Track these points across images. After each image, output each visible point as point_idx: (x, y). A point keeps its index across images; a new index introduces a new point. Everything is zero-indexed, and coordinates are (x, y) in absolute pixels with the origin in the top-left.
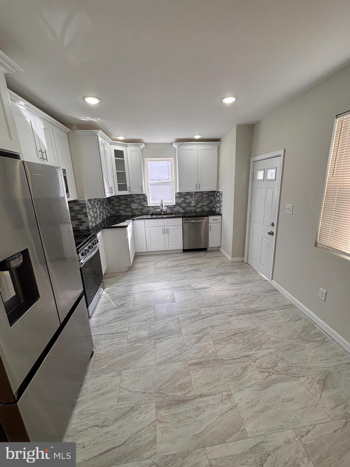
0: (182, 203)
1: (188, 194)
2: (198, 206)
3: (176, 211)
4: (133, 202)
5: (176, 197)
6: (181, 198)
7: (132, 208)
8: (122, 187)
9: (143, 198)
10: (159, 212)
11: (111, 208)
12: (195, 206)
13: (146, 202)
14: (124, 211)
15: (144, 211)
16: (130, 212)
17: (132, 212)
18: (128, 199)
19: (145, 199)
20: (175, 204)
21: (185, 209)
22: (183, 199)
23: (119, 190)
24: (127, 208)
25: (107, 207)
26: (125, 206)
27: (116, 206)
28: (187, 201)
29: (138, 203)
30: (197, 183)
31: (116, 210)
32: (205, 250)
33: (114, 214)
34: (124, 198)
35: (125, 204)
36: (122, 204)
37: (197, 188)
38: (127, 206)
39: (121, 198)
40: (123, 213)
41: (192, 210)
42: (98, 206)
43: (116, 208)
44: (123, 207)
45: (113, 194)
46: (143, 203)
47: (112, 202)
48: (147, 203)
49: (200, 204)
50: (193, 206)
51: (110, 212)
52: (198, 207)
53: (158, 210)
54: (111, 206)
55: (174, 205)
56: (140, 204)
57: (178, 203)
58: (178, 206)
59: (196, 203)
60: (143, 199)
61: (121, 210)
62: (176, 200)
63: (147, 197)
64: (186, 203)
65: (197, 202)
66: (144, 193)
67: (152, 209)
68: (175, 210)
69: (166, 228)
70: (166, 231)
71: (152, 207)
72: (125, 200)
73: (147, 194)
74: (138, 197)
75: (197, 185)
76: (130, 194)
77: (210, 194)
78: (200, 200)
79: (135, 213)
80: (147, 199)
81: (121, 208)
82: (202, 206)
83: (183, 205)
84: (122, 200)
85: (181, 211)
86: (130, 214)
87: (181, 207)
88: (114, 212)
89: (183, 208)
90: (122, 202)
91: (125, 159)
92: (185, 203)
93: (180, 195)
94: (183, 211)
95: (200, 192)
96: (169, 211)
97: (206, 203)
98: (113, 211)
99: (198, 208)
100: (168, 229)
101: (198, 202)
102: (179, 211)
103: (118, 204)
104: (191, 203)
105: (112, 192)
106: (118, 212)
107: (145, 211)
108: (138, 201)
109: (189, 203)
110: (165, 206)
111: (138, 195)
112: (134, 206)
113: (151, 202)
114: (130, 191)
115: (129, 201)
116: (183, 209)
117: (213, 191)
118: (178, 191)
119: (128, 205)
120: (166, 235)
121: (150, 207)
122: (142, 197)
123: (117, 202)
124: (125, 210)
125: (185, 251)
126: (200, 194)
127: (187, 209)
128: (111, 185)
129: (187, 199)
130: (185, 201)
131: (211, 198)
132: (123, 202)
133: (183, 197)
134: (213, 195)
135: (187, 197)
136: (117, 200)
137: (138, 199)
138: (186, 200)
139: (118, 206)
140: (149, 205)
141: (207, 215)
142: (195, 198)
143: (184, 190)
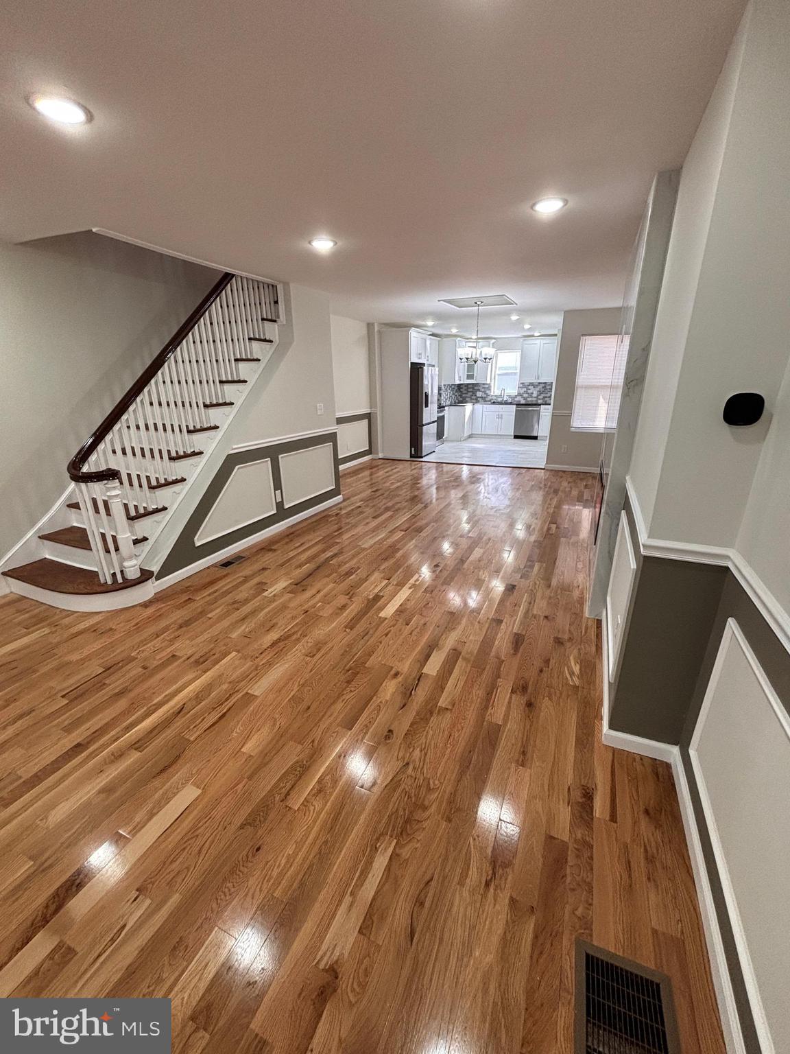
0: (524, 393)
2: (539, 397)
3: (517, 401)
4: (479, 390)
5: (518, 388)
6: (523, 388)
7: (478, 396)
8: (470, 377)
9: (489, 388)
13: (489, 391)
15: (487, 399)
17: (476, 399)
18: (474, 387)
20: (517, 394)
21: (526, 399)
22: (525, 390)
23: (467, 379)
25: (456, 394)
26: (471, 393)
28: (529, 391)
32: (535, 438)
34: (471, 386)
39: (468, 386)
42: (449, 391)
45: (462, 382)
46: (487, 392)
47: (460, 389)
48: (491, 392)
49: (542, 395)
50: (535, 397)
53: (500, 399)
56: (484, 392)
57: (520, 393)
58: (520, 396)
59: (538, 394)
60: (487, 388)
62: (519, 390)
63: (490, 386)
66: (488, 382)
67: (495, 398)
68: (516, 399)
69: (500, 413)
70: (500, 417)
71: (495, 396)
72: (472, 388)
73: (490, 383)
74: (483, 386)
75: (537, 376)
76: (475, 382)
78: (543, 391)
83: (526, 395)
88: (461, 399)
90: (469, 390)
93: (523, 386)
95: (544, 383)
100: (502, 415)
101: (540, 393)
103: (466, 392)
104: (533, 393)
105: (460, 380)
108: (483, 390)
110: (507, 395)
111: (484, 384)
112: (479, 394)
113: (495, 391)
114: (476, 380)
115: (475, 389)
116: (524, 399)
118: (522, 382)
119: (474, 393)
120: (500, 420)
122: (487, 386)
123: (465, 390)
125: (516, 437)
126: (543, 385)
127: (529, 399)
128: (461, 375)
129: (529, 389)
130: (527, 391)
132: (471, 390)
133: (525, 388)
135: (530, 387)
136: (465, 387)
137: (482, 388)
140: (492, 394)
141: (540, 405)
142: (538, 389)
143: (527, 381)
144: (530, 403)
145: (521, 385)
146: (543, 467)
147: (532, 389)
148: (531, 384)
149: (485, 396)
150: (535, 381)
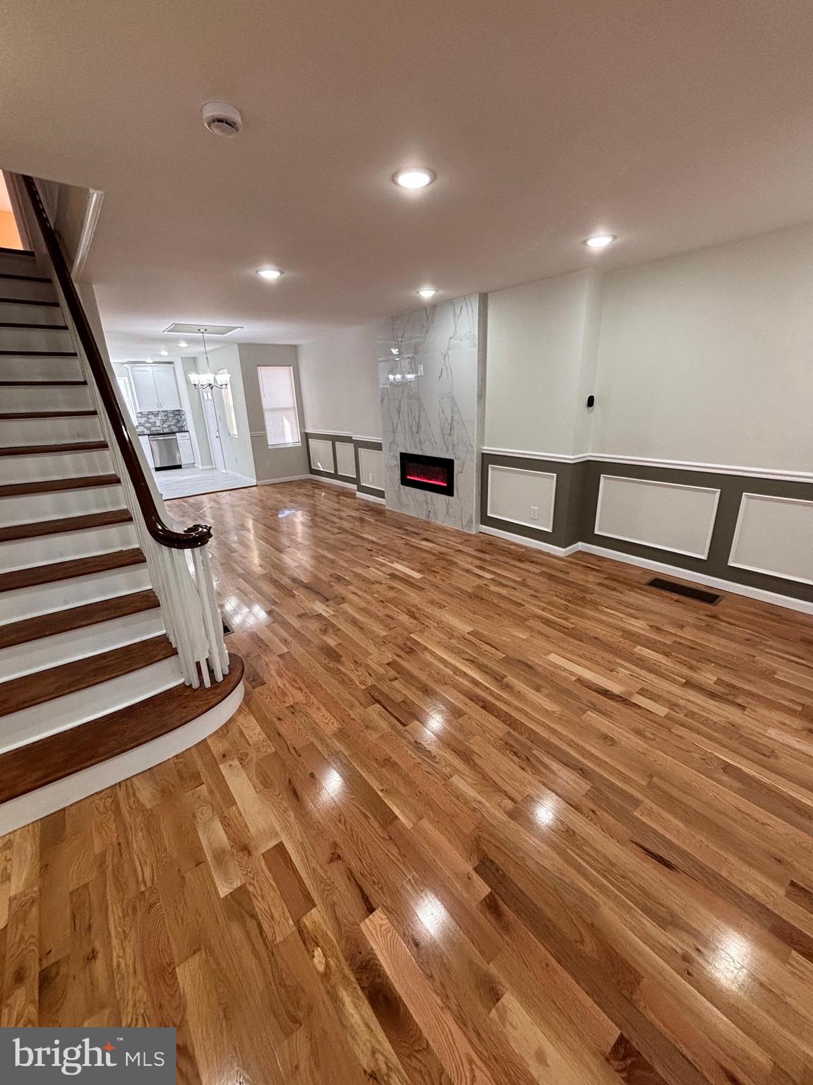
0: (145, 423)
5: (137, 417)
12: (161, 425)
22: (146, 419)
28: (150, 421)
30: (158, 402)
32: (179, 467)
37: (159, 407)
49: (166, 423)
50: (159, 426)
57: (140, 424)
62: (137, 420)
75: (158, 404)
77: (176, 413)
78: (166, 419)
82: (169, 426)
83: (147, 425)
87: (144, 428)
95: (164, 411)
97: (173, 423)
99: (165, 426)
101: (164, 422)
104: (155, 422)
116: (147, 430)
117: (178, 410)
118: (139, 411)
126: (164, 413)
127: (152, 429)
131: (177, 417)
134: (179, 415)
135: (150, 416)
141: (175, 433)
142: (160, 418)
143: (146, 410)
144: (155, 432)
146: (255, 484)
147: (153, 419)
148: (150, 413)
150: (155, 409)
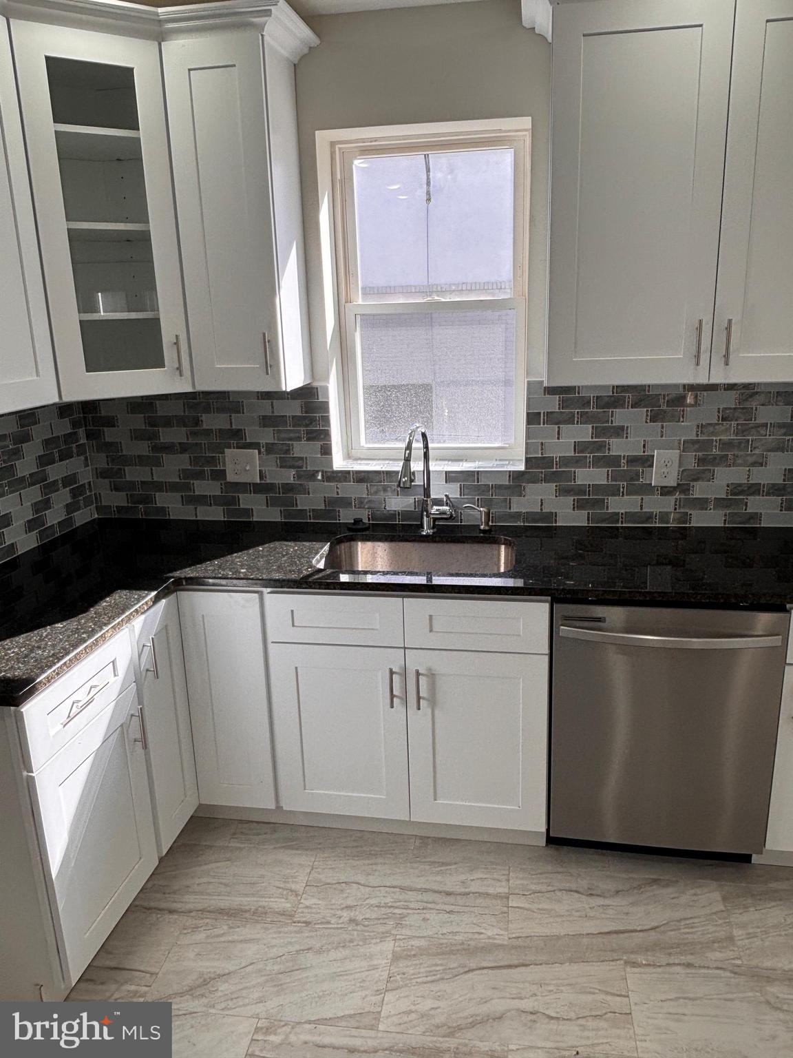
0: (578, 462)
1: (629, 396)
2: (699, 490)
3: (529, 516)
4: (236, 437)
5: (532, 418)
6: (570, 421)
7: (231, 477)
9: (303, 415)
10: (406, 515)
11: (103, 474)
12: (682, 488)
13: (319, 444)
14: (178, 495)
16: (216, 501)
17: (228, 502)
18: (204, 417)
19: (312, 421)
20: (522, 467)
21: (600, 503)
22: (584, 433)
23: (90, 367)
24: (199, 475)
26: (184, 461)
27: (128, 461)
28: (618, 447)
29: (270, 449)
30: (707, 319)
31: (132, 485)
32: (731, 863)
33: (120, 509)
34: (177, 410)
35: (184, 448)
36: (169, 448)
37: (704, 358)
38: (195, 461)
39: (162, 410)
40: (174, 507)
41: (649, 517)
43: (134, 474)
44: (172, 467)
46: (301, 449)
47: (109, 435)
48: (327, 451)
49: (725, 477)
50: (666, 491)
51: (98, 498)
52: (706, 501)
53: (397, 503)
54: (101, 461)
55: (516, 476)
56: (280, 451)
57: (546, 462)
58: (548, 478)
59: (691, 464)
60: (297, 421)
61: (159, 487)
62: (528, 437)
63: (325, 407)
64: (614, 461)
65: (701, 461)
66: (293, 377)
67: (361, 491)
68: (520, 505)
69: (416, 661)
70: (412, 688)
71: (362, 477)
72: (182, 421)
73: (326, 389)
74: (265, 408)
75: (706, 329)
78: (727, 445)
79: (248, 512)
80: (326, 420)
81: (158, 475)
82: (739, 492)
84: (167, 422)
85: (569, 515)
86: (215, 514)
87: (563, 492)
88: (118, 500)
89: (586, 498)
90: (169, 435)
91: (142, 134)
92: (597, 462)
93: (564, 404)
94: (580, 519)
96: (476, 514)
97: (774, 468)
98: (117, 489)
99: (702, 504)
100: (432, 676)
101: (705, 461)
102: (551, 516)
103: (143, 448)
104: (647, 461)
106: (147, 500)
107: (311, 501)
108: (266, 436)
109: (632, 460)
110: (450, 477)
112: (243, 465)
114: (179, 369)
115: (208, 432)
116: (579, 505)
118: (547, 378)
119: (205, 460)
121: (345, 475)
122: (294, 409)
123: (137, 435)
124: (187, 487)
125: (561, 845)
129: (620, 431)
130: (600, 447)
132: (176, 435)
133: (585, 418)
135: (620, 416)
136: (138, 422)
137: (267, 421)
138: (614, 442)
139: (142, 461)
140: (339, 462)
142: (686, 429)
145: (553, 403)
149: (289, 476)
